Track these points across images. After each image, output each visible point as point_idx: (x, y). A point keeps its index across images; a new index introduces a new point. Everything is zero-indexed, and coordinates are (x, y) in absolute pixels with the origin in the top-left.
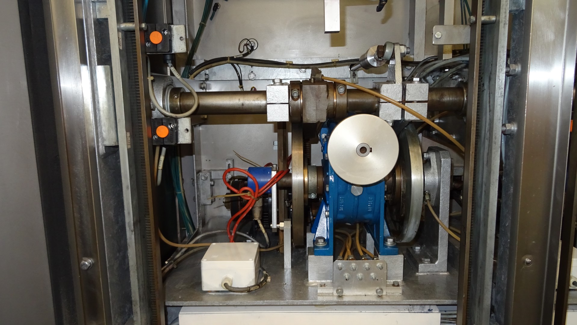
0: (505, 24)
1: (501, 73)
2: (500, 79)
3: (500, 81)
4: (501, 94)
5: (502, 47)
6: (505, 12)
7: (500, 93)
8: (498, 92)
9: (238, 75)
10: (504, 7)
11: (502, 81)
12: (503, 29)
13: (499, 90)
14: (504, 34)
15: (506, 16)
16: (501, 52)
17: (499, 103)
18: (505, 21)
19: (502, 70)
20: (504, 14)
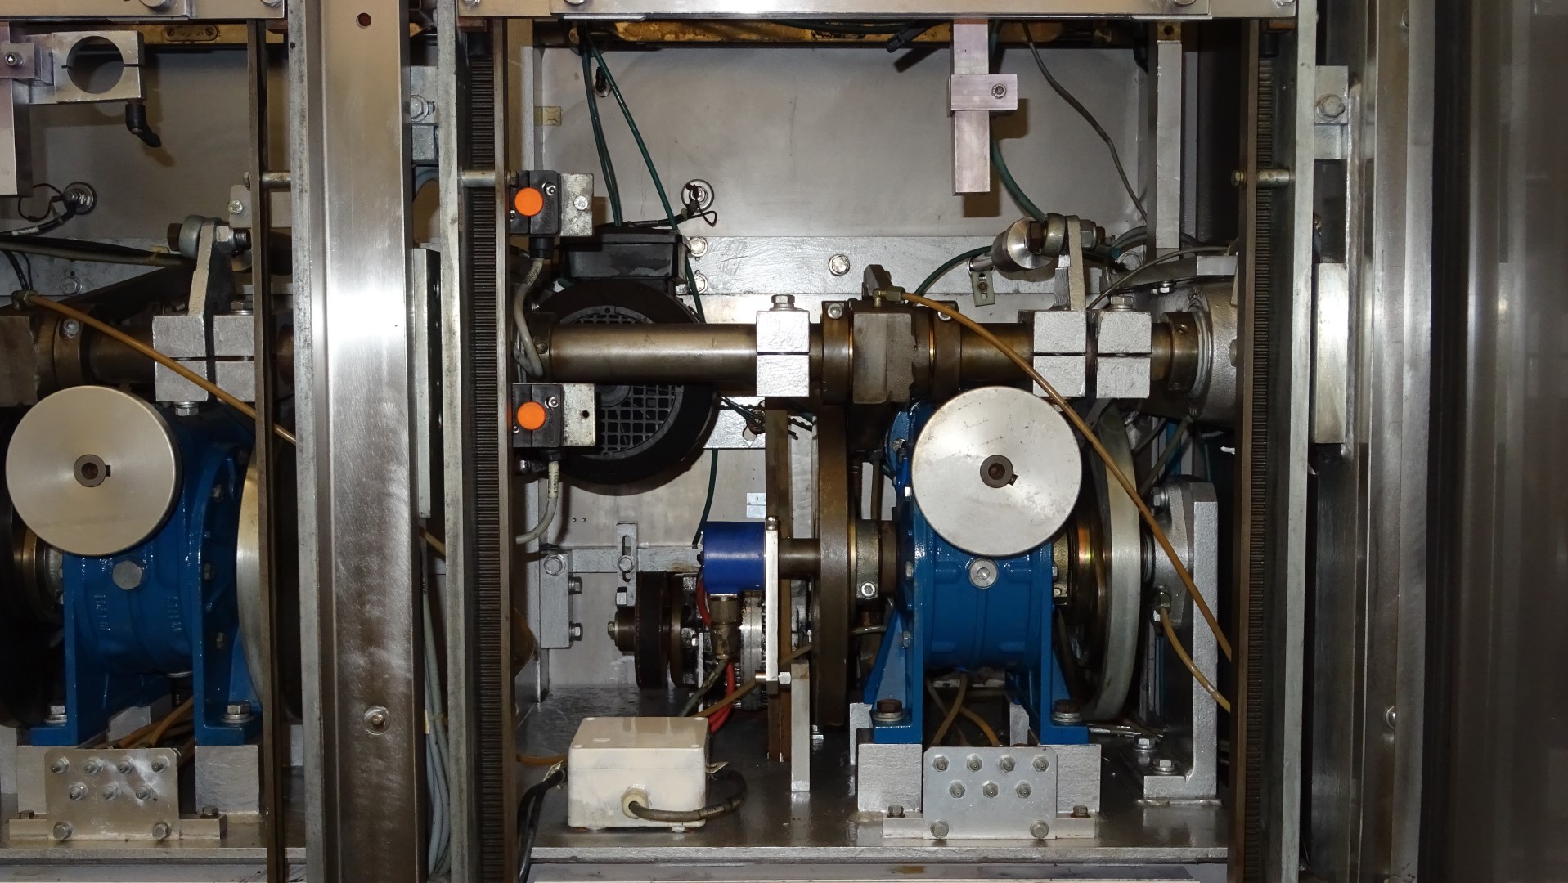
0: (301, 191)
1: (301, 296)
2: (300, 310)
3: (302, 314)
4: (306, 341)
5: (301, 239)
6: (301, 167)
7: (302, 340)
8: (299, 337)
9: (20, 280)
10: (297, 156)
11: (305, 313)
12: (298, 201)
13: (300, 334)
14: (302, 212)
15: (302, 175)
16: (299, 249)
17: (302, 361)
18: (302, 185)
19: (303, 288)
20: (298, 170)
